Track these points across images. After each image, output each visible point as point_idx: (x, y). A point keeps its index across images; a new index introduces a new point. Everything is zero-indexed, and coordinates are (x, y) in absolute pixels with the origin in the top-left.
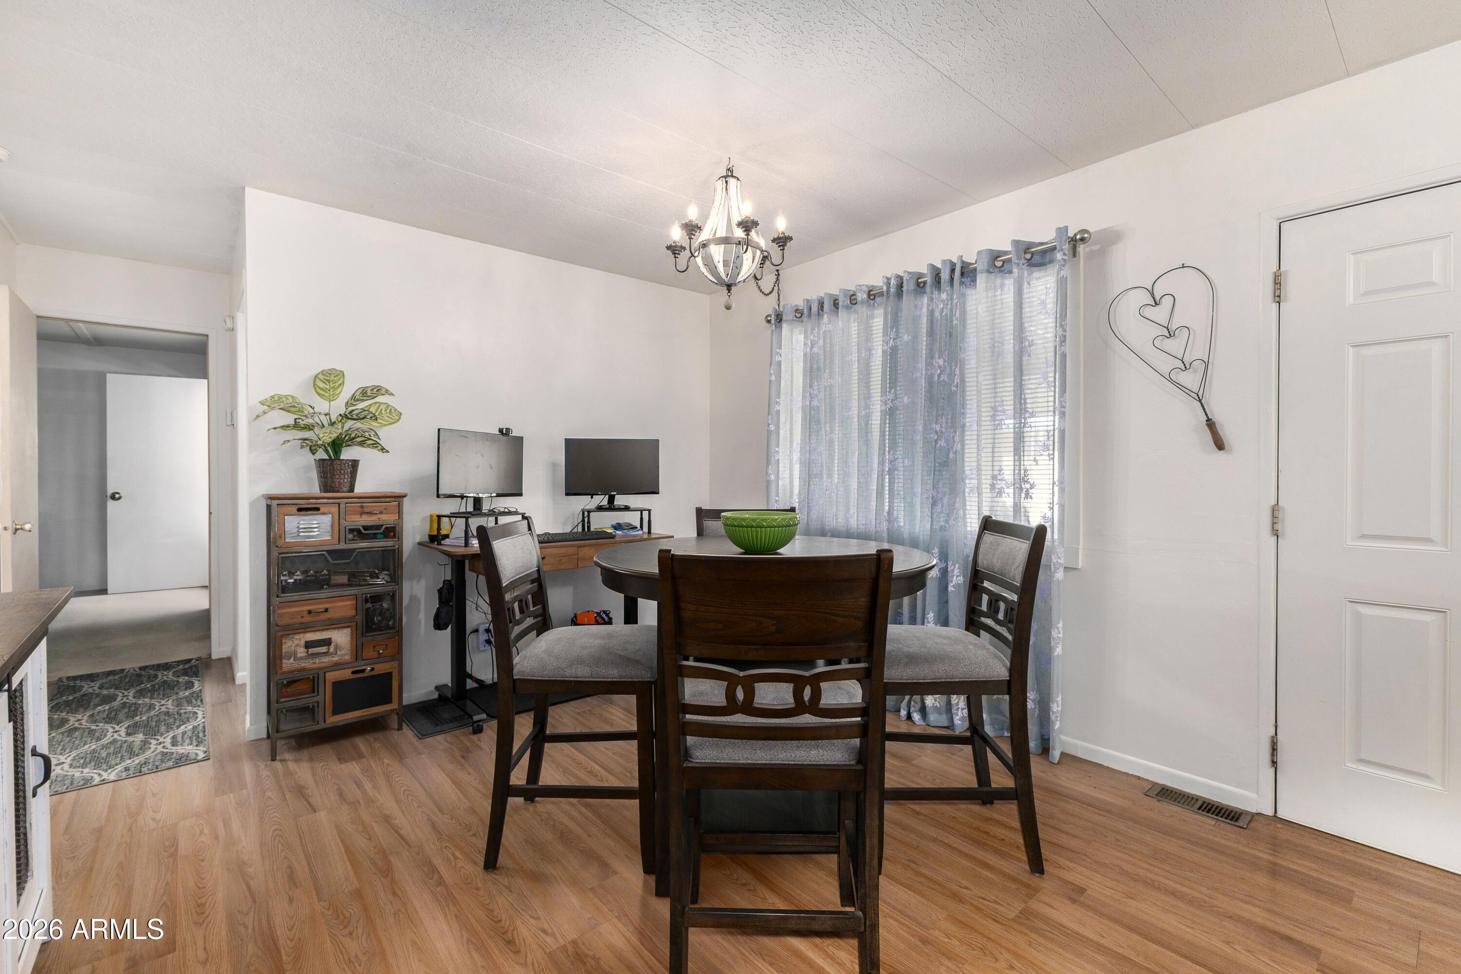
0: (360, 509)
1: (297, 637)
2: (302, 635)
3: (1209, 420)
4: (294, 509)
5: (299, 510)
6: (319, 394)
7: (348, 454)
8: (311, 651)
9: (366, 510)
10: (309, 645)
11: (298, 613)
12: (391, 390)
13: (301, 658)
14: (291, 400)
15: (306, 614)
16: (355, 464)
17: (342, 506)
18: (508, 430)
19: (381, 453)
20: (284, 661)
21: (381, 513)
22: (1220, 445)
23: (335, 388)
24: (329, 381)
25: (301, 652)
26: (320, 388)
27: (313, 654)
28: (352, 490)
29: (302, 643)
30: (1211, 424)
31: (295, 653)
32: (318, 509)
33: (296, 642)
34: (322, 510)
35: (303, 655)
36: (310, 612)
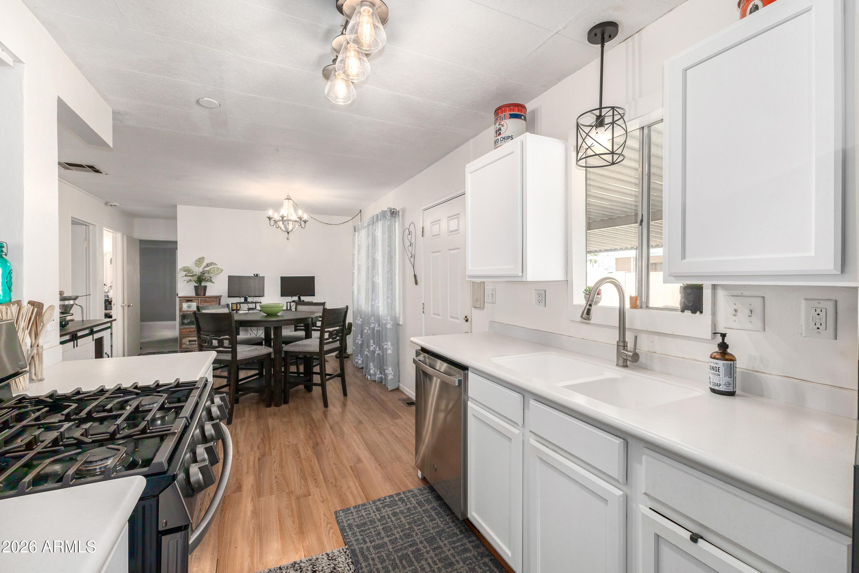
0: (205, 301)
1: (186, 338)
2: (188, 338)
3: (415, 274)
4: (185, 301)
5: (187, 301)
6: (196, 266)
7: (203, 284)
8: (190, 343)
9: (207, 301)
10: (190, 341)
11: (186, 331)
12: (217, 263)
13: (188, 345)
14: (187, 268)
15: (189, 332)
16: (205, 287)
17: (199, 300)
18: (257, 275)
19: (212, 283)
20: (183, 345)
21: (211, 302)
22: (416, 283)
23: (201, 264)
24: (199, 261)
25: (188, 343)
26: (197, 264)
27: (191, 344)
28: (205, 294)
29: (188, 340)
30: (415, 276)
31: (186, 343)
32: (192, 301)
33: (186, 340)
34: (193, 301)
35: (188, 344)
36: (190, 331)
